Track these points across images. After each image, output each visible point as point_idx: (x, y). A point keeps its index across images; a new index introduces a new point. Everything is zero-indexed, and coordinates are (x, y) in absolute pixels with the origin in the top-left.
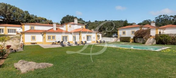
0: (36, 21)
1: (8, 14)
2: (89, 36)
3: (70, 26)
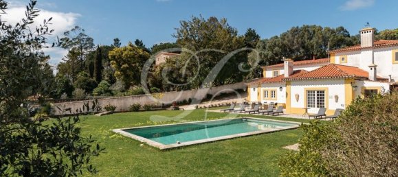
2: (316, 92)
3: (343, 59)
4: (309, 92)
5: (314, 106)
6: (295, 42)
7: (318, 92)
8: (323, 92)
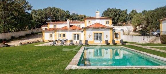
0: (76, 19)
1: (52, 15)
2: (98, 34)
3: (90, 22)
4: (95, 34)
5: (97, 40)
6: (51, 13)
7: (99, 34)
8: (101, 34)
